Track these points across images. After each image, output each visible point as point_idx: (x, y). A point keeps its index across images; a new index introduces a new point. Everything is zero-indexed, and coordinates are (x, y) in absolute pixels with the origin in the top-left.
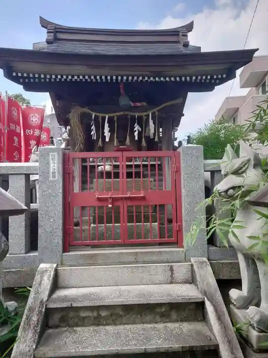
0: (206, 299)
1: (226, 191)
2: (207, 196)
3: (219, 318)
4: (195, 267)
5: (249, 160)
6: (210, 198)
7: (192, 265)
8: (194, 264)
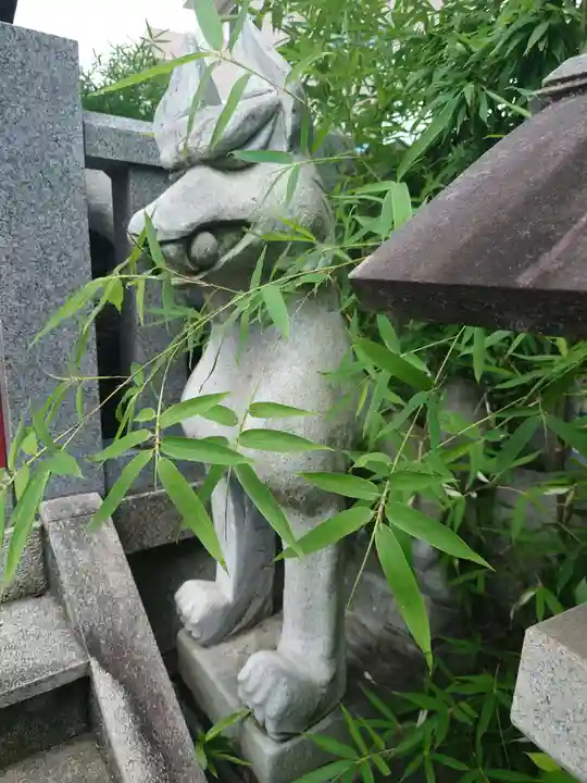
0: (94, 663)
1: (187, 240)
2: (101, 267)
3: (147, 728)
4: (55, 542)
5: (274, 112)
6: (114, 277)
7: (43, 531)
8: (51, 527)
